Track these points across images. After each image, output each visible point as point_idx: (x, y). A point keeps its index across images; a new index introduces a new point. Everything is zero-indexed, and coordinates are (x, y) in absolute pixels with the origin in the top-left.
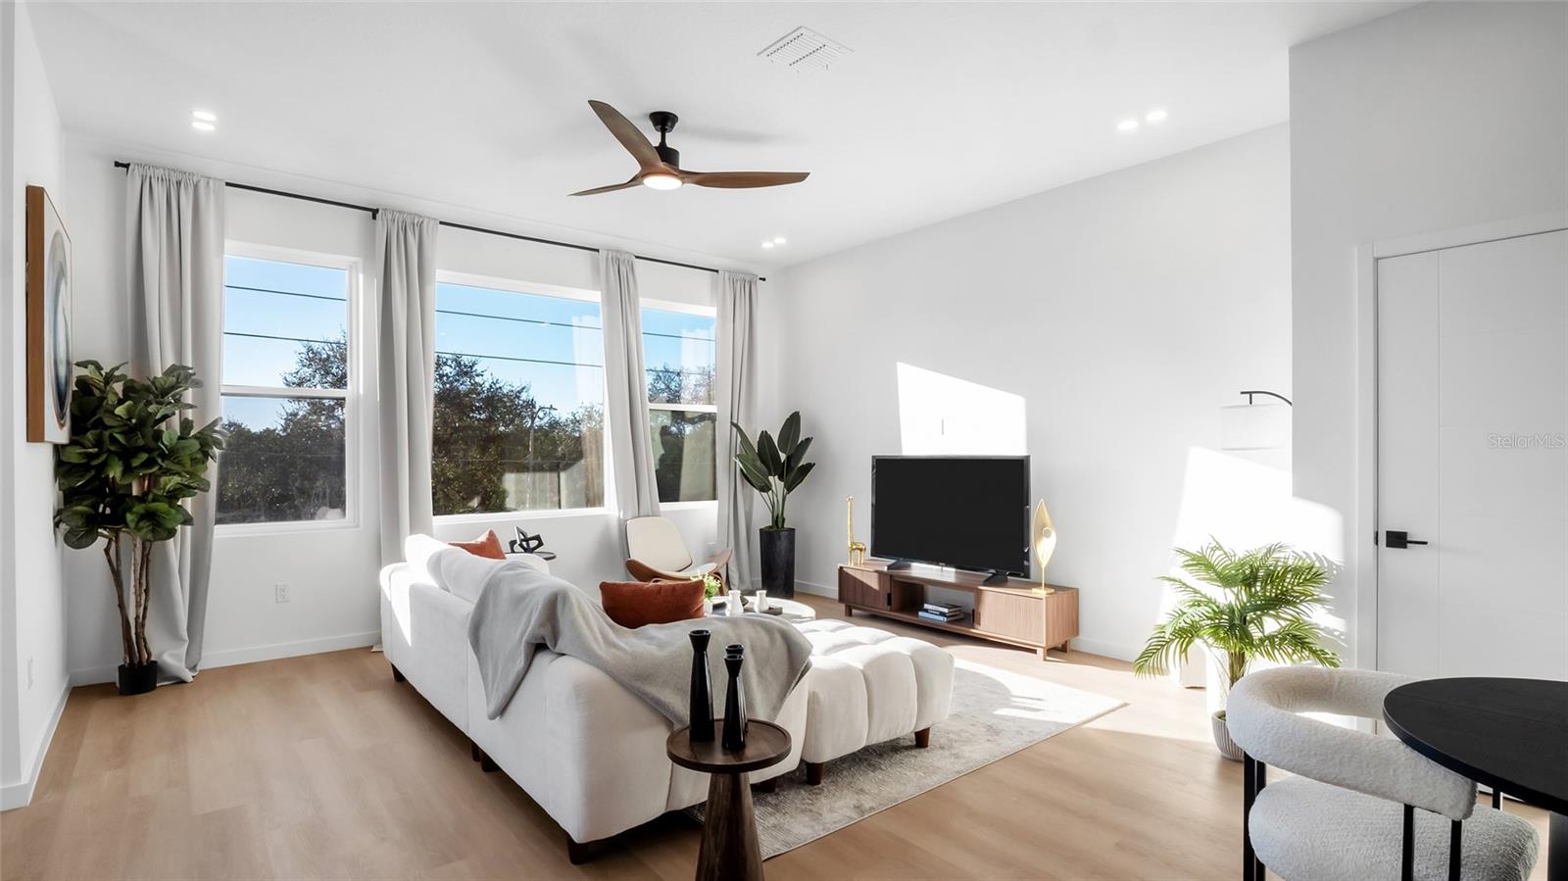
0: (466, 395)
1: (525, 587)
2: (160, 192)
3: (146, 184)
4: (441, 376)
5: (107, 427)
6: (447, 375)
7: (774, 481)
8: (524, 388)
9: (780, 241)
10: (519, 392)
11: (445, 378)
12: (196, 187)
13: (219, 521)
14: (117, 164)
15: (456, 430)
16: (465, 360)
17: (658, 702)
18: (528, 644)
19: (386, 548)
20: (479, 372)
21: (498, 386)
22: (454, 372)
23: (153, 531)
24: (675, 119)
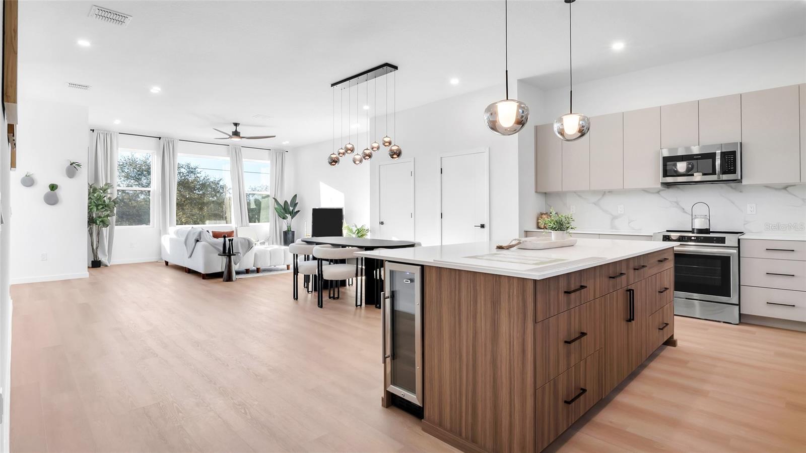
0: (192, 182)
1: (195, 231)
2: (102, 136)
3: (99, 134)
4: (180, 173)
5: (92, 199)
6: (183, 173)
7: (289, 216)
8: (221, 179)
9: (288, 142)
10: (219, 181)
11: (181, 174)
12: (111, 135)
13: (116, 225)
14: (91, 130)
15: (187, 199)
16: (192, 165)
17: (219, 249)
18: (195, 240)
19: (163, 231)
20: (199, 171)
21: (208, 178)
22: (186, 172)
23: (103, 225)
24: (239, 124)
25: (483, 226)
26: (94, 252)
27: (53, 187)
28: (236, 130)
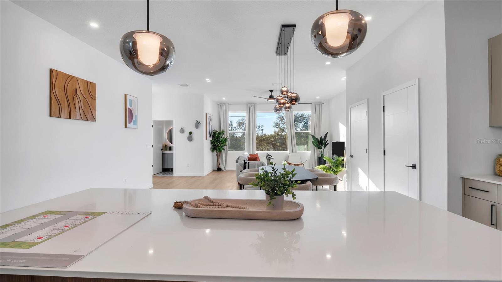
2: (222, 106)
7: (323, 147)
12: (226, 105)
13: (228, 150)
14: (218, 104)
23: (220, 151)
24: (273, 91)
25: (414, 167)
26: (218, 164)
27: (191, 133)
28: (271, 95)
